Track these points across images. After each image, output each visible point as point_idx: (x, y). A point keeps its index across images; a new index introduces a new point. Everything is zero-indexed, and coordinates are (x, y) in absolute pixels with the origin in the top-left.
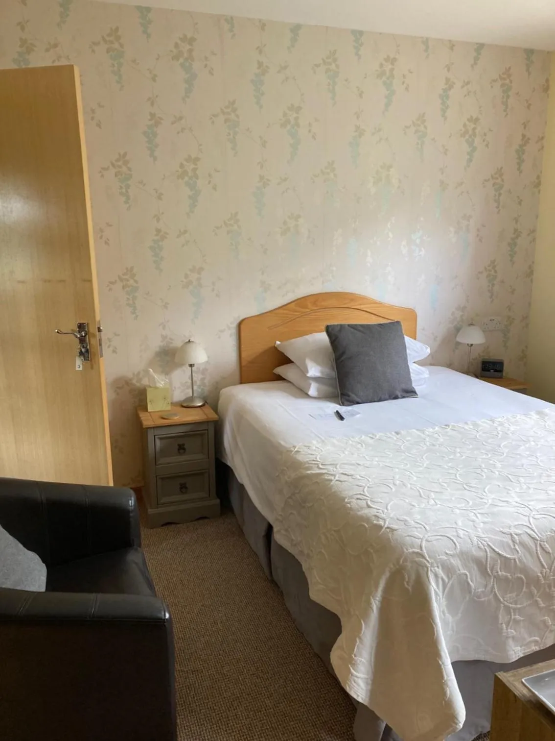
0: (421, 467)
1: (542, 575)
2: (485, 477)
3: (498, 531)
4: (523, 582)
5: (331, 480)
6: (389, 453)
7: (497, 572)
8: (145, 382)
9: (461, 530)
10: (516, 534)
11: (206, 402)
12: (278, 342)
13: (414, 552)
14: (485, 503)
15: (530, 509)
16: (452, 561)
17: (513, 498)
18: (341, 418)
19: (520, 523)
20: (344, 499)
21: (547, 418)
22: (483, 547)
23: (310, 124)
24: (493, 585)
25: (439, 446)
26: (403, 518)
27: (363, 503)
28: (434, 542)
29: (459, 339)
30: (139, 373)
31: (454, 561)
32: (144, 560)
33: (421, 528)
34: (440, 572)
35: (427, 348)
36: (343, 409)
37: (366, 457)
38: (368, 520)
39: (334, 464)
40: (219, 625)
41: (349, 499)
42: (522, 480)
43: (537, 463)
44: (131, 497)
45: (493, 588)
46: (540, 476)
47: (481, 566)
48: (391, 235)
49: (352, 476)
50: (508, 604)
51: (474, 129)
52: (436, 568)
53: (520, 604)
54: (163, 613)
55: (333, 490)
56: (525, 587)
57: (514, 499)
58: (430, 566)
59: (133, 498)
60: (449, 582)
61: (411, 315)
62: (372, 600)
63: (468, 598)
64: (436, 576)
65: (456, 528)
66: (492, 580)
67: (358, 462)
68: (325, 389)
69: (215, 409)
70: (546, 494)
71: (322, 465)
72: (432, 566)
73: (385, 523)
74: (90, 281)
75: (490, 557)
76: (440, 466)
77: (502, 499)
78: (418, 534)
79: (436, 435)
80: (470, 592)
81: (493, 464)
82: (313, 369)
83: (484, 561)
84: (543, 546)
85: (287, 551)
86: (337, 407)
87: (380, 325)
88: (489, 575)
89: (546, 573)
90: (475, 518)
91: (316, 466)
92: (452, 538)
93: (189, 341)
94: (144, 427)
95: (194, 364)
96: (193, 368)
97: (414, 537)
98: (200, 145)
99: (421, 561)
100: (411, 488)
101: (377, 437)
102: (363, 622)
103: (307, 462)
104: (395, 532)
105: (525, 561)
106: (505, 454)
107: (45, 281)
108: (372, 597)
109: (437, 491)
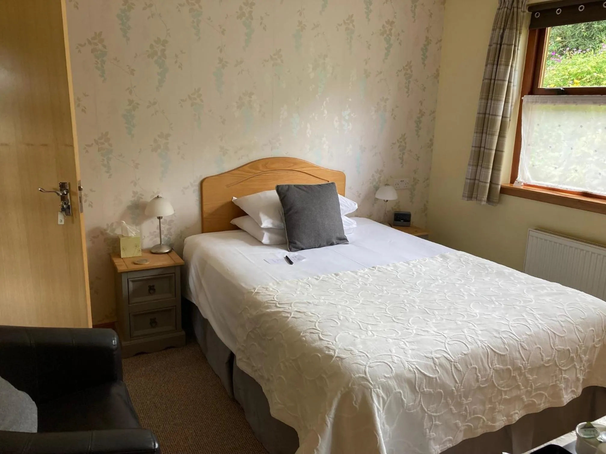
0: (357, 303)
1: (456, 388)
2: (408, 310)
3: (422, 356)
4: (442, 395)
5: (288, 317)
6: (332, 292)
7: (423, 389)
8: (118, 232)
9: (395, 357)
10: (436, 358)
11: (172, 249)
12: (235, 198)
13: (360, 377)
14: (410, 333)
15: (445, 337)
16: (390, 382)
17: (432, 328)
18: (291, 263)
19: (439, 348)
20: (299, 333)
21: (448, 260)
22: (412, 370)
23: (262, 18)
24: (420, 399)
25: (370, 285)
26: (349, 348)
27: (315, 336)
28: (375, 368)
29: (378, 196)
30: (112, 224)
31: (391, 382)
32: (127, 392)
33: (363, 356)
34: (381, 392)
35: (355, 204)
36: (291, 255)
37: (314, 296)
38: (320, 350)
39: (289, 303)
40: (190, 441)
41: (303, 333)
42: (436, 312)
43: (446, 298)
44: (114, 337)
45: (420, 401)
46: (449, 309)
47: (412, 385)
48: (326, 112)
49: (304, 313)
50: (431, 413)
51: (391, 30)
52: (378, 389)
53: (439, 413)
54: (153, 444)
55: (290, 326)
56: (443, 399)
57: (433, 330)
58: (373, 387)
59: (115, 339)
60: (387, 399)
61: (342, 176)
62: (327, 417)
63: (401, 411)
64: (378, 396)
65: (391, 355)
66: (420, 395)
67: (308, 301)
68: (276, 237)
69: (181, 255)
70: (456, 324)
71: (279, 304)
72: (374, 388)
73: (335, 353)
74: (72, 146)
75: (418, 377)
76: (372, 302)
77: (423, 329)
78: (362, 362)
79: (366, 276)
80: (403, 406)
81: (412, 300)
82: (266, 221)
83: (413, 381)
84: (456, 366)
85: (249, 375)
86: (286, 253)
87: (320, 186)
88: (417, 392)
89: (458, 387)
90: (404, 346)
91: (274, 305)
92: (389, 364)
93: (158, 197)
94: (119, 272)
95: (162, 217)
96: (161, 220)
97: (359, 364)
98: (168, 30)
99: (365, 384)
100: (352, 322)
101: (321, 279)
102: (319, 436)
103: (267, 302)
104: (344, 360)
105: (443, 378)
106: (421, 291)
107: (28, 145)
108: (327, 415)
109: (373, 324)
